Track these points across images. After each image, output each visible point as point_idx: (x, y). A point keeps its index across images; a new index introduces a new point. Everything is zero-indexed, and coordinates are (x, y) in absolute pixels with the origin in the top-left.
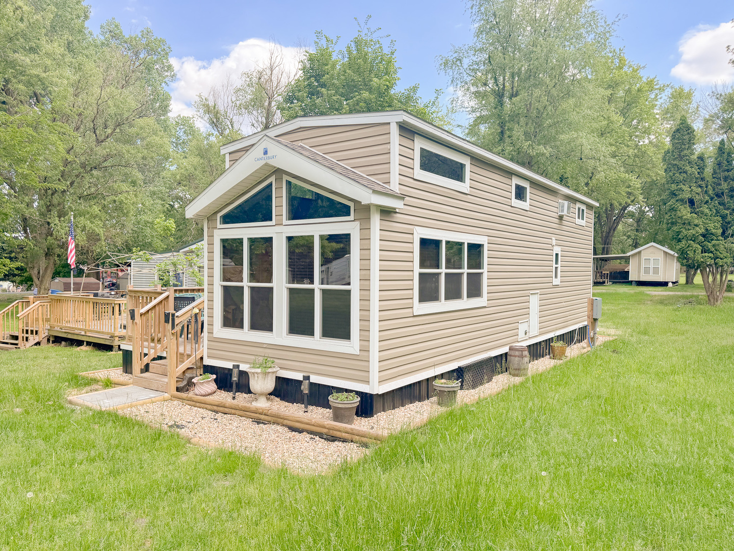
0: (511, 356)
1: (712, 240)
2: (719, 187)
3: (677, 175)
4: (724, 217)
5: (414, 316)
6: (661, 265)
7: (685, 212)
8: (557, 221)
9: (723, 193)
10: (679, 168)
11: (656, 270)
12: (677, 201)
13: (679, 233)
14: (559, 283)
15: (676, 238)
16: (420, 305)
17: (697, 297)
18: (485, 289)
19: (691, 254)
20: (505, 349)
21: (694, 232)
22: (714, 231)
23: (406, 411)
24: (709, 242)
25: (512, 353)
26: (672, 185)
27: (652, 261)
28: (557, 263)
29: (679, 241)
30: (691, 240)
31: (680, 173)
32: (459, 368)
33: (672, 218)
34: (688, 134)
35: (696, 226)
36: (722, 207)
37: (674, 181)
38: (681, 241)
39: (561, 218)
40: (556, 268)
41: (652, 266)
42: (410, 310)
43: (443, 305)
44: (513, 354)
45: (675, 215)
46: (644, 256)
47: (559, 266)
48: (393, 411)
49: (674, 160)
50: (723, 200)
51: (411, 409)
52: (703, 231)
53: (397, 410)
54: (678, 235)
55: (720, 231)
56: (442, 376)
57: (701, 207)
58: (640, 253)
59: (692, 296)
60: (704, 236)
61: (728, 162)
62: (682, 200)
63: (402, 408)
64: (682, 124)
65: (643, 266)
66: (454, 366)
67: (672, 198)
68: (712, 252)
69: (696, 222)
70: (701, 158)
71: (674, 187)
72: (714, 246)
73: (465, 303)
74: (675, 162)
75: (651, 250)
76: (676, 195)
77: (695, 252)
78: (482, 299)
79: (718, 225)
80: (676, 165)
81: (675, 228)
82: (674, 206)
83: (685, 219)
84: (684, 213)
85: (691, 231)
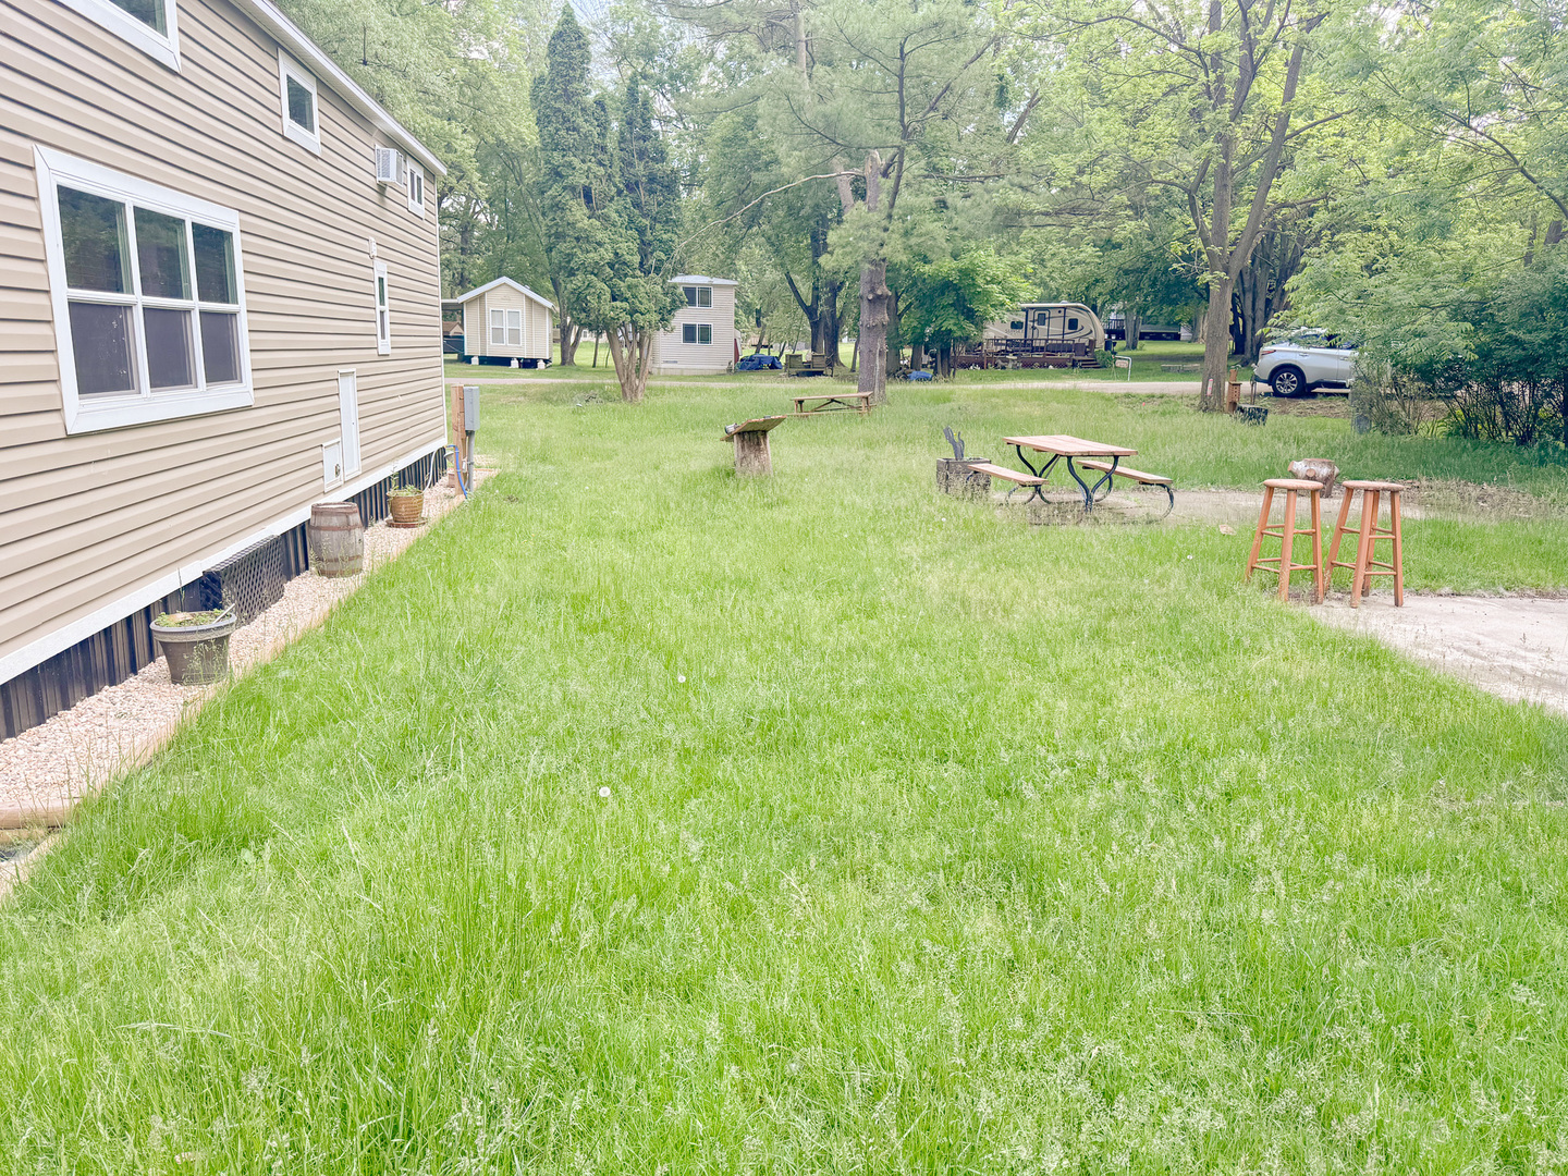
0: (319, 528)
1: (626, 275)
2: (632, 170)
3: (563, 132)
4: (641, 231)
5: (70, 437)
6: (523, 326)
7: (578, 212)
8: (374, 196)
9: (637, 184)
10: (567, 120)
11: (515, 336)
12: (564, 188)
13: (570, 257)
14: (389, 351)
15: (565, 267)
16: (83, 402)
17: (601, 387)
18: (246, 360)
19: (594, 303)
20: (302, 515)
21: (597, 258)
22: (628, 258)
23: (83, 719)
24: (620, 279)
25: (323, 521)
26: (555, 154)
27: (506, 316)
28: (382, 302)
29: (572, 273)
30: (592, 273)
31: (568, 129)
32: (208, 574)
33: (556, 224)
34: (579, 46)
35: (600, 244)
36: (636, 211)
37: (557, 145)
38: (574, 275)
39: (381, 189)
40: (382, 313)
41: (506, 327)
42: (53, 419)
43: (144, 403)
44: (324, 524)
45: (562, 219)
46: (491, 303)
47: (386, 308)
48: (43, 729)
49: (556, 99)
50: (638, 197)
51: (99, 710)
52: (609, 256)
53: (53, 724)
54: (569, 262)
55: (637, 259)
56: (165, 604)
57: (605, 207)
58: (481, 297)
59: (593, 386)
60: (611, 266)
61: (644, 121)
62: (573, 189)
63: (69, 714)
64: (567, 22)
65: (490, 326)
66: (192, 572)
67: (555, 181)
68: (626, 300)
69: (600, 236)
70: (600, 103)
71: (557, 157)
72: (629, 287)
73: (200, 396)
74: (557, 105)
75: (503, 292)
76: (561, 176)
77: (599, 298)
78: (239, 385)
79: (634, 246)
80: (559, 110)
81: (563, 246)
82: (559, 198)
83: (582, 229)
84: (578, 217)
85: (592, 255)
